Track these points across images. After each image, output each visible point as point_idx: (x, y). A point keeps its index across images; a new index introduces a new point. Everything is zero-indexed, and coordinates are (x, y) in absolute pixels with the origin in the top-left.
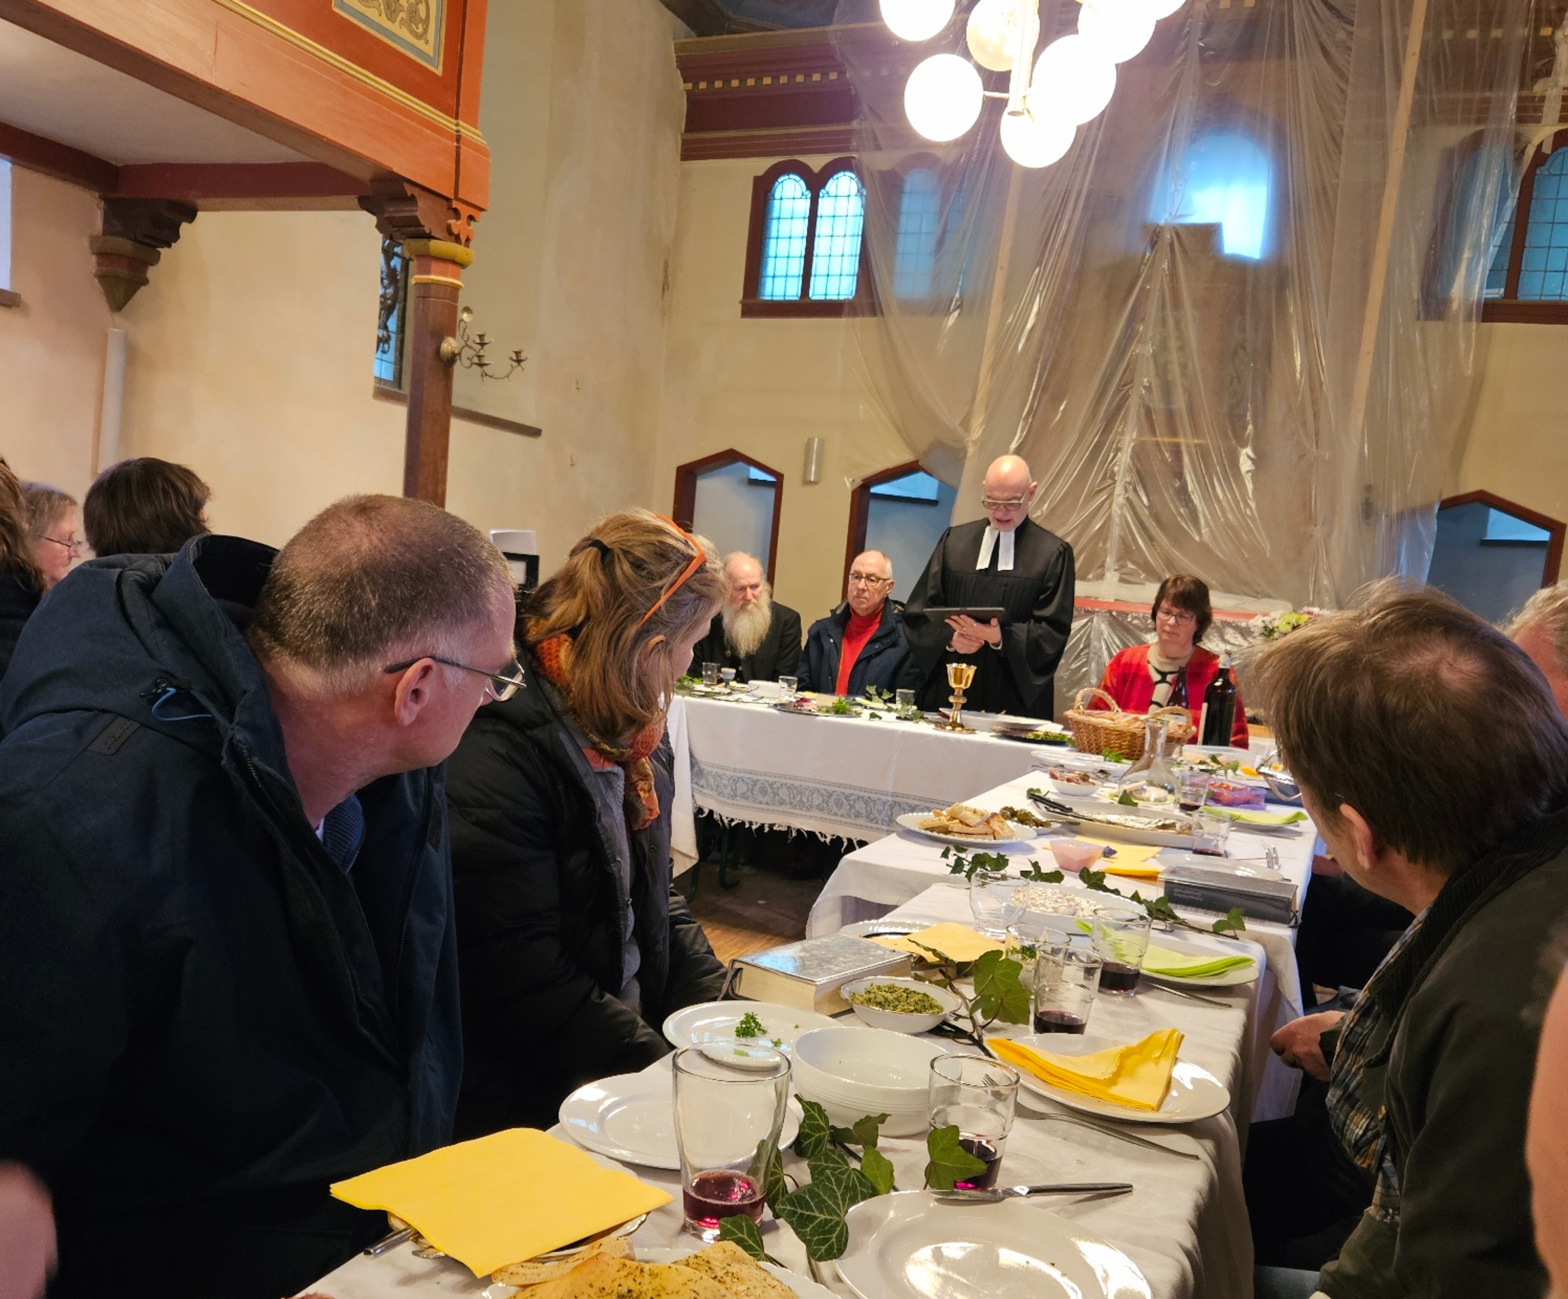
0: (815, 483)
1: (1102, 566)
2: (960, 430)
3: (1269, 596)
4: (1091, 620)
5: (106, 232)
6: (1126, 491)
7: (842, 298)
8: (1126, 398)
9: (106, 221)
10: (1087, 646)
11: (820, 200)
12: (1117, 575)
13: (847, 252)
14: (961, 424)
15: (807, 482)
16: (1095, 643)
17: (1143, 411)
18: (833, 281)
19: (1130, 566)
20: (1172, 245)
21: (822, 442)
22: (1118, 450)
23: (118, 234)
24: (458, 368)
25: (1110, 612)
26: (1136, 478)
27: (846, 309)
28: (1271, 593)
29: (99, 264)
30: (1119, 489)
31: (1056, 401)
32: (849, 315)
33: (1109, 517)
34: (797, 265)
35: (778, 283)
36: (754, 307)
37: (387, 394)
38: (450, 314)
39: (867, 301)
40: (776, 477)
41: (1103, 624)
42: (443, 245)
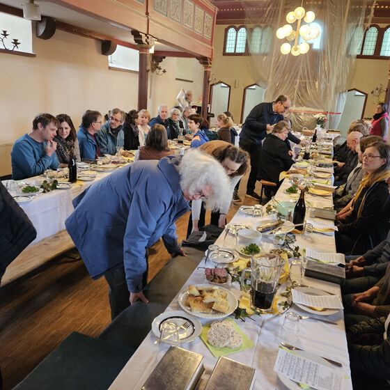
0: (237, 88)
4: (290, 114)
6: (297, 91)
7: (242, 52)
8: (297, 75)
12: (295, 106)
13: (243, 43)
15: (235, 88)
17: (300, 77)
19: (298, 104)
21: (238, 80)
22: (296, 84)
26: (299, 89)
27: (243, 54)
28: (320, 108)
32: (244, 56)
33: (294, 96)
34: (233, 46)
35: (230, 50)
36: (225, 54)
37: (177, 79)
38: (209, 75)
39: (247, 53)
40: (229, 86)
41: (292, 114)
42: (209, 65)
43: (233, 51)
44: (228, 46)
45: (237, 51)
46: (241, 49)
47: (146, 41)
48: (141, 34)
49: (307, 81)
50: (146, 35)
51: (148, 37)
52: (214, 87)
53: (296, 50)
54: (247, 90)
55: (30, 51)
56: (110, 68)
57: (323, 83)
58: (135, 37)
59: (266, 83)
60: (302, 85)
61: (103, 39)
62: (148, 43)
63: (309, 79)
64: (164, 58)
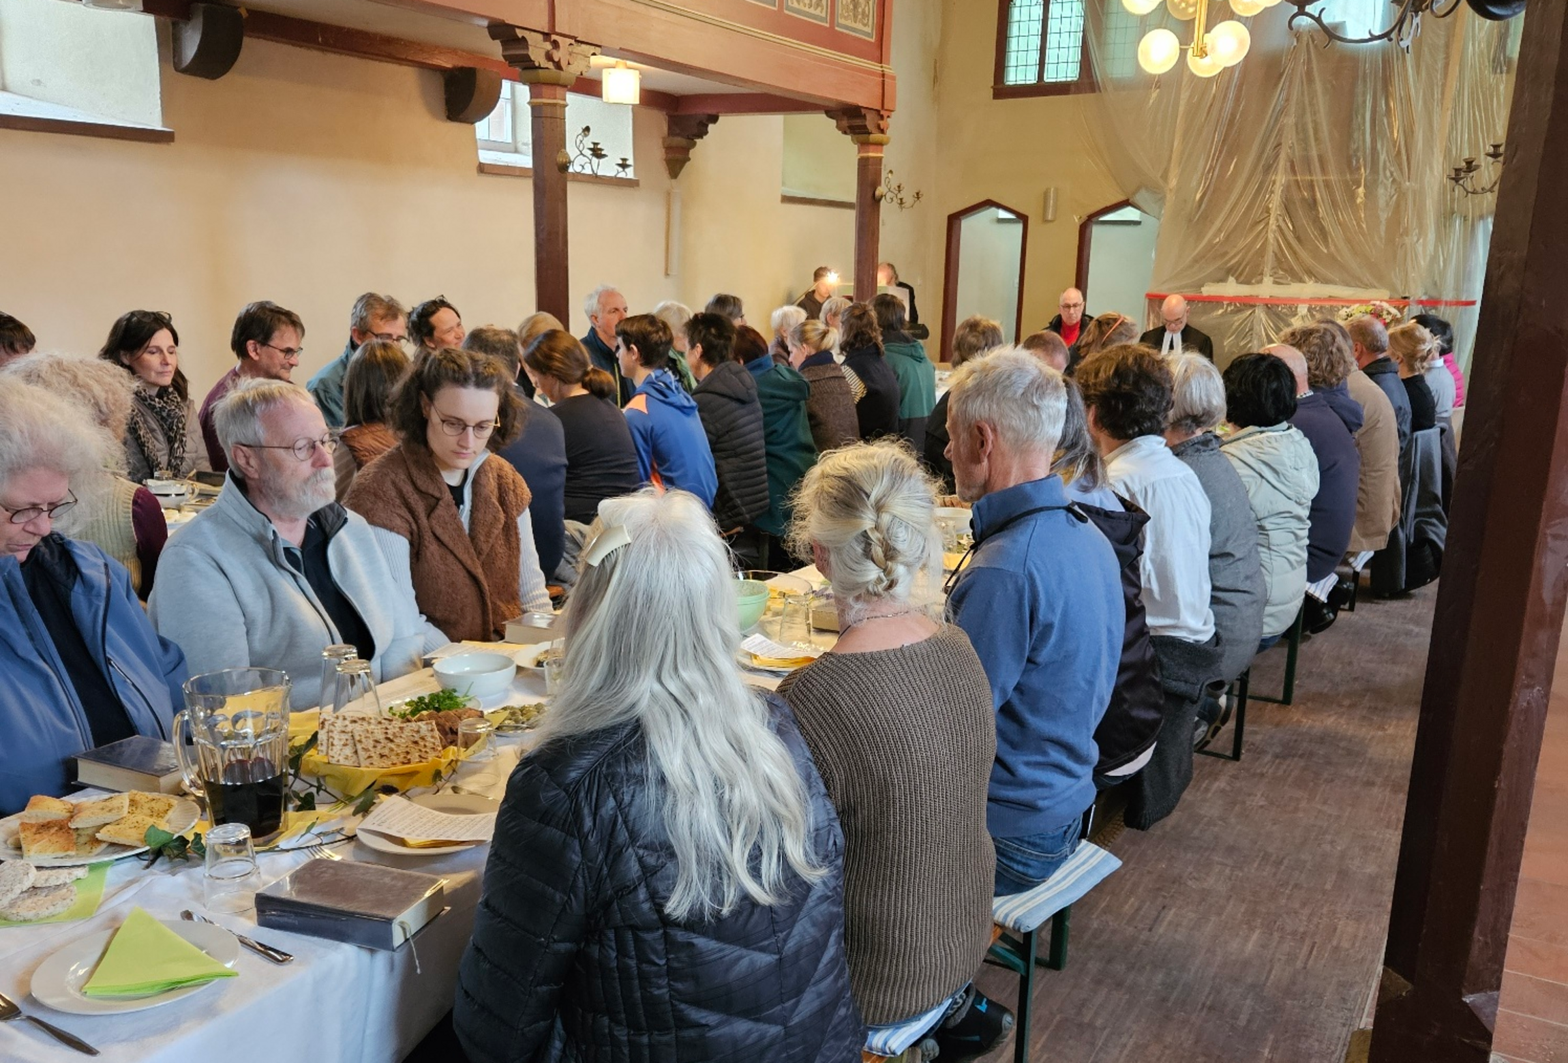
0: (1051, 221)
1: (1262, 274)
2: (1161, 182)
3: (1375, 287)
4: (1254, 312)
5: (669, 134)
6: (1277, 220)
7: (1069, 79)
8: (1277, 156)
9: (669, 128)
10: (1251, 329)
11: (1051, 6)
12: (1272, 279)
13: (1072, 45)
14: (1161, 177)
15: (1045, 221)
16: (1256, 327)
17: (1288, 164)
18: (1062, 66)
19: (1281, 272)
20: (1308, 44)
21: (1056, 190)
22: (1272, 192)
23: (678, 135)
24: (883, 202)
25: (1267, 305)
26: (1284, 212)
27: (1073, 88)
28: (1376, 284)
29: (666, 153)
30: (1272, 220)
31: (1230, 156)
32: (1075, 93)
33: (1267, 239)
34: (1034, 57)
35: (1020, 73)
36: (1002, 91)
37: (787, 199)
38: (878, 173)
39: (1087, 81)
40: (1023, 218)
41: (1260, 314)
42: (876, 136)
43: (1031, 78)
44: (1012, 59)
45: (1050, 77)
46: (1063, 68)
47: (549, 57)
48: (520, 33)
49: (1318, 178)
50: (546, 36)
51: (556, 44)
52: (967, 224)
53: (1203, 53)
54: (1096, 231)
55: (155, 122)
56: (482, 169)
57: (1385, 179)
58: (505, 44)
59: (1158, 192)
60: (1296, 196)
61: (447, 62)
62: (558, 66)
63: (1324, 170)
64: (714, 119)
